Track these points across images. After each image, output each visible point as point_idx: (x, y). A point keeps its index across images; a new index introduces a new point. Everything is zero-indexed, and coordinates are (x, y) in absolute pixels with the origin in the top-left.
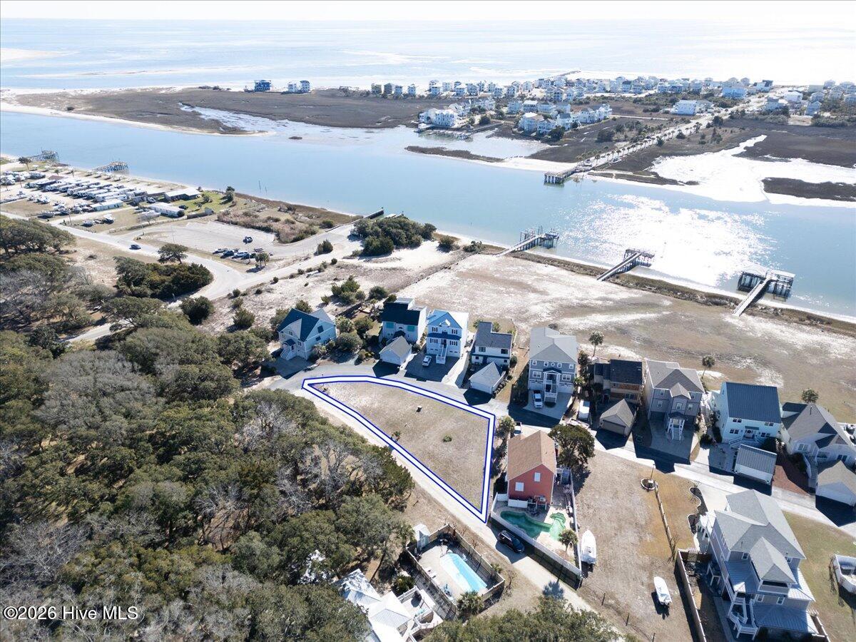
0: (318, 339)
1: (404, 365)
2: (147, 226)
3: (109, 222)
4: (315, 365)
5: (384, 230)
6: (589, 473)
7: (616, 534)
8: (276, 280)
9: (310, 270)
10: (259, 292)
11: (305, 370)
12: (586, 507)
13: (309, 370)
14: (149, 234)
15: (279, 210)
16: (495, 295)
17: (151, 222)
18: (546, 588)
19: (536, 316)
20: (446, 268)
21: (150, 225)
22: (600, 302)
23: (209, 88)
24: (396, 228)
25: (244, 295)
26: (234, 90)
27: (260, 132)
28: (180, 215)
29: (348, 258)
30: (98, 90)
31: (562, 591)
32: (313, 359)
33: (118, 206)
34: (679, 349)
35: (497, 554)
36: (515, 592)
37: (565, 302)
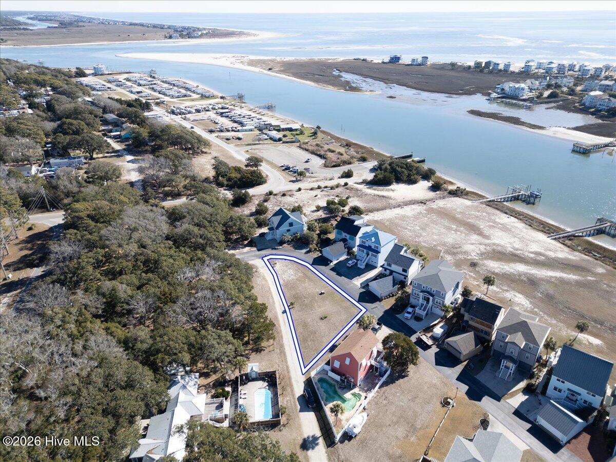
0: (288, 230)
1: (335, 262)
2: (257, 144)
3: (239, 139)
4: (281, 247)
5: (392, 168)
6: (407, 376)
7: (390, 425)
8: (300, 190)
9: (326, 187)
10: (284, 195)
11: (272, 249)
12: (384, 397)
13: (275, 249)
14: (254, 149)
15: (341, 145)
16: (443, 230)
17: (260, 142)
18: (308, 438)
19: (466, 253)
20: (423, 203)
21: (259, 144)
22: (532, 256)
23: (359, 59)
24: (402, 168)
25: (275, 195)
26: (375, 61)
27: (371, 91)
28: (280, 140)
29: (358, 184)
30: (293, 58)
31: (317, 444)
32: (281, 243)
33: (251, 130)
34: (575, 310)
35: (294, 402)
36: (285, 431)
37: (499, 248)
